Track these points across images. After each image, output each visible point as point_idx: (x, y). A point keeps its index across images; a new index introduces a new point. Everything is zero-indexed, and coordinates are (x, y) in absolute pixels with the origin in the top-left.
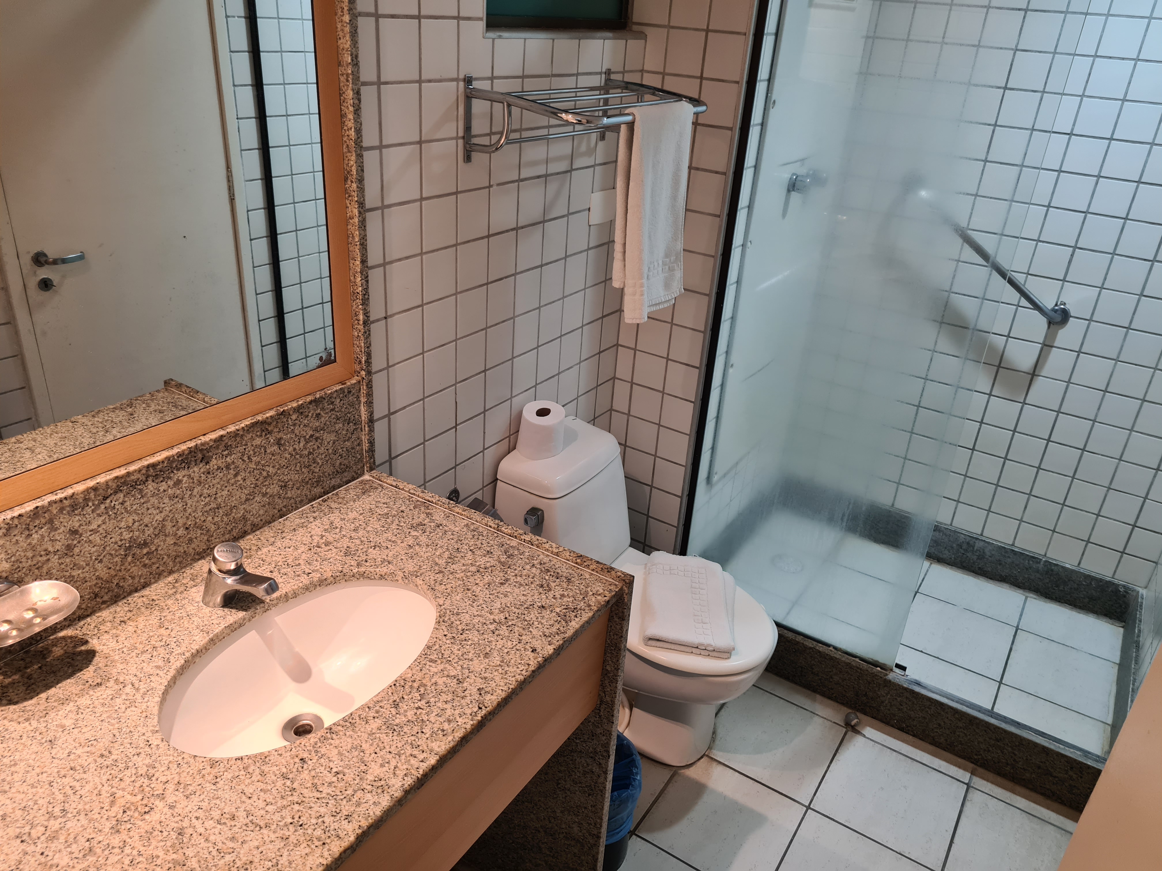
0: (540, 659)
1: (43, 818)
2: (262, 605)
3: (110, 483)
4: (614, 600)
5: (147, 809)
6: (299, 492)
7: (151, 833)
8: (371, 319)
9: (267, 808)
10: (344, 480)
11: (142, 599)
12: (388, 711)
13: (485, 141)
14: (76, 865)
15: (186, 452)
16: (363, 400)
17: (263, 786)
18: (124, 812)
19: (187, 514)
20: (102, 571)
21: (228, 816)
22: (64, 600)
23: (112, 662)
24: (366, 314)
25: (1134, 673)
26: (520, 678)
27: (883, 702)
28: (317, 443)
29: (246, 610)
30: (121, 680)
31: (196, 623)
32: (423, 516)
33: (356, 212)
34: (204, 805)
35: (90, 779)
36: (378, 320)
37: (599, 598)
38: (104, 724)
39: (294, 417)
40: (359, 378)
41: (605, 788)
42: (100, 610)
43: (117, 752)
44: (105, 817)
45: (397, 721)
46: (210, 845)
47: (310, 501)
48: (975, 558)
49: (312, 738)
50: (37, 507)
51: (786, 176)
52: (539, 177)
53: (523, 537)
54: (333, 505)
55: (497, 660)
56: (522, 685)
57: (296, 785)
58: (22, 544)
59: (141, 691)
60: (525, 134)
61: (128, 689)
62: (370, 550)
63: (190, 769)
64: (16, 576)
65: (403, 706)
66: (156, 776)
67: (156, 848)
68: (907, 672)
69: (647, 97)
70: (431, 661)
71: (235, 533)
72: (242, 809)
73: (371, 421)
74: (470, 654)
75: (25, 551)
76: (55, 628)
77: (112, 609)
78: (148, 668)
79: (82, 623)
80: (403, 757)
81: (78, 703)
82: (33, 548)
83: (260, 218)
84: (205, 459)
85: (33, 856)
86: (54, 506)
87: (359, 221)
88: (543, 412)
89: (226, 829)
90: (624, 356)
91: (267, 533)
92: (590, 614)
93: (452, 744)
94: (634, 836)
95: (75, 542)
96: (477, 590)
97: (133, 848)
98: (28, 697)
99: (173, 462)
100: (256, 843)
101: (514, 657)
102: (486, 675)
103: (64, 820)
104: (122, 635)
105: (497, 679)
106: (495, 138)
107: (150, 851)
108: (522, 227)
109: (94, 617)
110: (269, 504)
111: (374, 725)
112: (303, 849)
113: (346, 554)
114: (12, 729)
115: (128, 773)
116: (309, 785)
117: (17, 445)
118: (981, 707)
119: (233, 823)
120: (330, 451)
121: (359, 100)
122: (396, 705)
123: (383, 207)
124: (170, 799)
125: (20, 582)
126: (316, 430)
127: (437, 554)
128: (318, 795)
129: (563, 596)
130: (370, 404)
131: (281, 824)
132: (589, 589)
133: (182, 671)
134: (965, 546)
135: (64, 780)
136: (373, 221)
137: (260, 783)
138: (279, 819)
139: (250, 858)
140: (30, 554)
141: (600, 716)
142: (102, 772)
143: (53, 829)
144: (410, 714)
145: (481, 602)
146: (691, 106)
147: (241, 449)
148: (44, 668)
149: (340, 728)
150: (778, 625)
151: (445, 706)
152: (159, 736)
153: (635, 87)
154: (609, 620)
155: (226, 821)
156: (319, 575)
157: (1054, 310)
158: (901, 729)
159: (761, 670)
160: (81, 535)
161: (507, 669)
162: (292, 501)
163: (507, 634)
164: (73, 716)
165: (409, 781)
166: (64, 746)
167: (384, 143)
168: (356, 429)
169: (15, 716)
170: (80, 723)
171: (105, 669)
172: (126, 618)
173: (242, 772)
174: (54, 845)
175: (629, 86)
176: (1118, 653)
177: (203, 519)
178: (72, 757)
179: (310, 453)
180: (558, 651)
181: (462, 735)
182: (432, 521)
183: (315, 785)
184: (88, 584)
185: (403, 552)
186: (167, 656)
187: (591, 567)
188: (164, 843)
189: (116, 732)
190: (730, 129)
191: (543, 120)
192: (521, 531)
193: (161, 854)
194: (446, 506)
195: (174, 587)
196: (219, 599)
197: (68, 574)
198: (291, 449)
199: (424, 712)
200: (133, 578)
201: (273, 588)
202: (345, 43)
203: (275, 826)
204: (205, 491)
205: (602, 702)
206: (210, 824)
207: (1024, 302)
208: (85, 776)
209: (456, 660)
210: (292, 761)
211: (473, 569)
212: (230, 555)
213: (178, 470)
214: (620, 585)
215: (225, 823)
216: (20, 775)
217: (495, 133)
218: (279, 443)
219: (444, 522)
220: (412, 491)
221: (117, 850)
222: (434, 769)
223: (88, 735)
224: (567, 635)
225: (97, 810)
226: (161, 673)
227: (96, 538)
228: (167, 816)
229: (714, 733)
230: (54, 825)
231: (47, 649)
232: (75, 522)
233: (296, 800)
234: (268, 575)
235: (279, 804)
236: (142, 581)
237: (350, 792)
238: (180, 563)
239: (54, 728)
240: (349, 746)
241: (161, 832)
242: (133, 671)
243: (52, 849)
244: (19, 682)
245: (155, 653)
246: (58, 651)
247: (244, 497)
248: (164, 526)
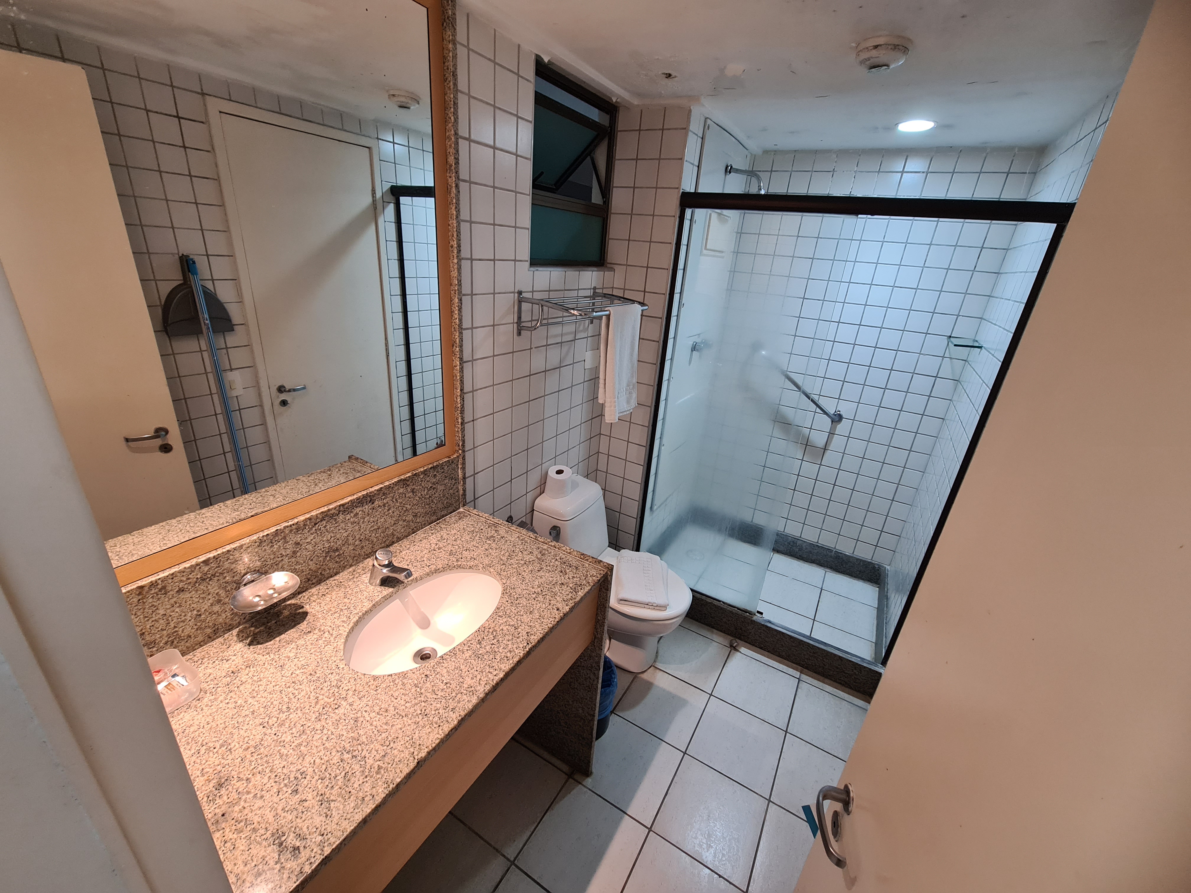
0: (561, 615)
1: (276, 713)
2: (403, 584)
3: (318, 516)
4: (603, 579)
5: (337, 706)
6: (423, 519)
7: (339, 721)
8: (465, 421)
9: (406, 705)
10: (449, 511)
11: (334, 581)
12: (477, 646)
13: (529, 324)
14: (295, 741)
15: (361, 497)
16: (460, 466)
17: (404, 692)
18: (324, 708)
19: (361, 533)
20: (313, 566)
21: (383, 710)
22: (291, 583)
23: (317, 618)
24: (463, 419)
25: (886, 613)
26: (550, 626)
27: (750, 633)
28: (434, 491)
29: (394, 588)
30: (322, 629)
31: (365, 595)
32: (493, 532)
33: (458, 363)
34: (370, 703)
35: (304, 688)
36: (469, 422)
37: (594, 578)
38: (312, 655)
39: (422, 477)
40: (458, 454)
41: (597, 687)
42: (311, 588)
43: (319, 672)
44: (312, 711)
45: (481, 652)
46: (373, 727)
47: (430, 524)
48: (797, 550)
49: (431, 662)
50: (277, 530)
51: (690, 343)
52: (557, 343)
53: (550, 544)
54: (443, 526)
55: (537, 615)
56: (551, 629)
57: (423, 691)
58: (267, 551)
59: (334, 636)
60: (550, 321)
61: (326, 635)
62: (464, 552)
63: (361, 682)
64: (264, 569)
65: (484, 643)
66: (342, 687)
67: (342, 730)
68: (764, 616)
69: (616, 301)
70: (499, 616)
71: (387, 543)
72: (392, 706)
73: (464, 478)
74: (522, 612)
75: (269, 555)
76: (285, 600)
77: (317, 588)
78: (338, 622)
79: (300, 596)
80: (484, 673)
81: (297, 643)
82: (274, 553)
83: (403, 366)
84: (372, 501)
85: (270, 736)
86: (287, 529)
87: (460, 368)
88: (560, 472)
89: (382, 718)
90: (604, 440)
91: (405, 542)
92: (589, 588)
93: (512, 665)
94: (613, 714)
95: (298, 549)
96: (525, 574)
97: (328, 730)
98: (268, 640)
99: (354, 503)
100: (400, 726)
101: (546, 614)
102: (531, 624)
103: (288, 714)
104: (323, 602)
105: (537, 626)
106: (534, 323)
107: (338, 732)
108: (548, 370)
109: (307, 592)
110: (407, 526)
111: (467, 654)
112: (427, 730)
113: (450, 555)
114: (259, 659)
115: (326, 685)
116: (430, 691)
117: (265, 493)
118: (804, 635)
119: (386, 714)
120: (441, 495)
121: (461, 304)
122: (480, 643)
123: (473, 360)
124: (350, 700)
125: (266, 573)
126: (434, 484)
127: (502, 553)
128: (435, 696)
129: (573, 577)
130: (464, 468)
131: (415, 714)
132: (588, 573)
133: (357, 623)
134: (792, 543)
135: (288, 689)
136: (467, 367)
137: (402, 690)
138: (413, 711)
139: (397, 735)
140: (272, 557)
141: (594, 646)
142: (311, 684)
143: (282, 719)
144: (488, 648)
145: (527, 581)
146: (640, 306)
147: (392, 495)
148: (278, 623)
149: (448, 656)
150: (692, 590)
151: (508, 643)
152: (344, 662)
153: (609, 296)
154: (599, 591)
155: (383, 713)
156: (435, 567)
157: (834, 414)
158: (761, 648)
159: (684, 616)
160: (301, 545)
161: (543, 620)
162: (420, 524)
163: (542, 600)
164: (294, 651)
165: (488, 688)
166: (289, 669)
167: (474, 326)
168: (456, 483)
169: (261, 652)
170: (298, 655)
171: (313, 623)
172: (325, 593)
173: (392, 684)
174: (282, 729)
175: (606, 296)
176: (877, 602)
177: (369, 535)
178: (294, 675)
179: (430, 497)
180: (571, 609)
181: (518, 660)
182: (499, 535)
183: (434, 691)
184: (305, 573)
185: (482, 553)
186: (349, 615)
187: (589, 560)
188: (346, 727)
189: (319, 660)
190: (661, 318)
191: (560, 314)
192: (549, 540)
193: (345, 733)
194: (507, 526)
195: (353, 575)
196: (378, 581)
197: (293, 568)
198: (420, 494)
199: (496, 646)
200: (330, 569)
201: (409, 575)
202: (455, 274)
203: (411, 715)
204: (371, 519)
205: (595, 637)
206: (373, 715)
207: (818, 410)
208: (301, 687)
209: (514, 615)
210: (420, 677)
211: (522, 562)
212: (385, 556)
213: (356, 507)
214: (606, 571)
215: (382, 714)
216: (263, 687)
217: (534, 320)
218: (413, 491)
219: (506, 536)
220: (487, 518)
221: (319, 732)
222: (502, 680)
223: (303, 662)
224: (576, 600)
225: (308, 707)
226: (345, 625)
227: (310, 547)
228: (348, 711)
229: (657, 652)
230: (283, 716)
231: (280, 611)
232: (298, 538)
233: (423, 700)
234: (406, 567)
235: (413, 703)
236: (335, 571)
237: (454, 694)
238: (356, 560)
239: (284, 658)
240: (453, 667)
241: (345, 720)
242: (329, 624)
243: (281, 731)
244: (263, 631)
245: (342, 613)
246: (286, 613)
247: (393, 522)
248: (348, 539)
